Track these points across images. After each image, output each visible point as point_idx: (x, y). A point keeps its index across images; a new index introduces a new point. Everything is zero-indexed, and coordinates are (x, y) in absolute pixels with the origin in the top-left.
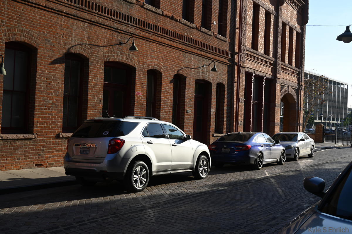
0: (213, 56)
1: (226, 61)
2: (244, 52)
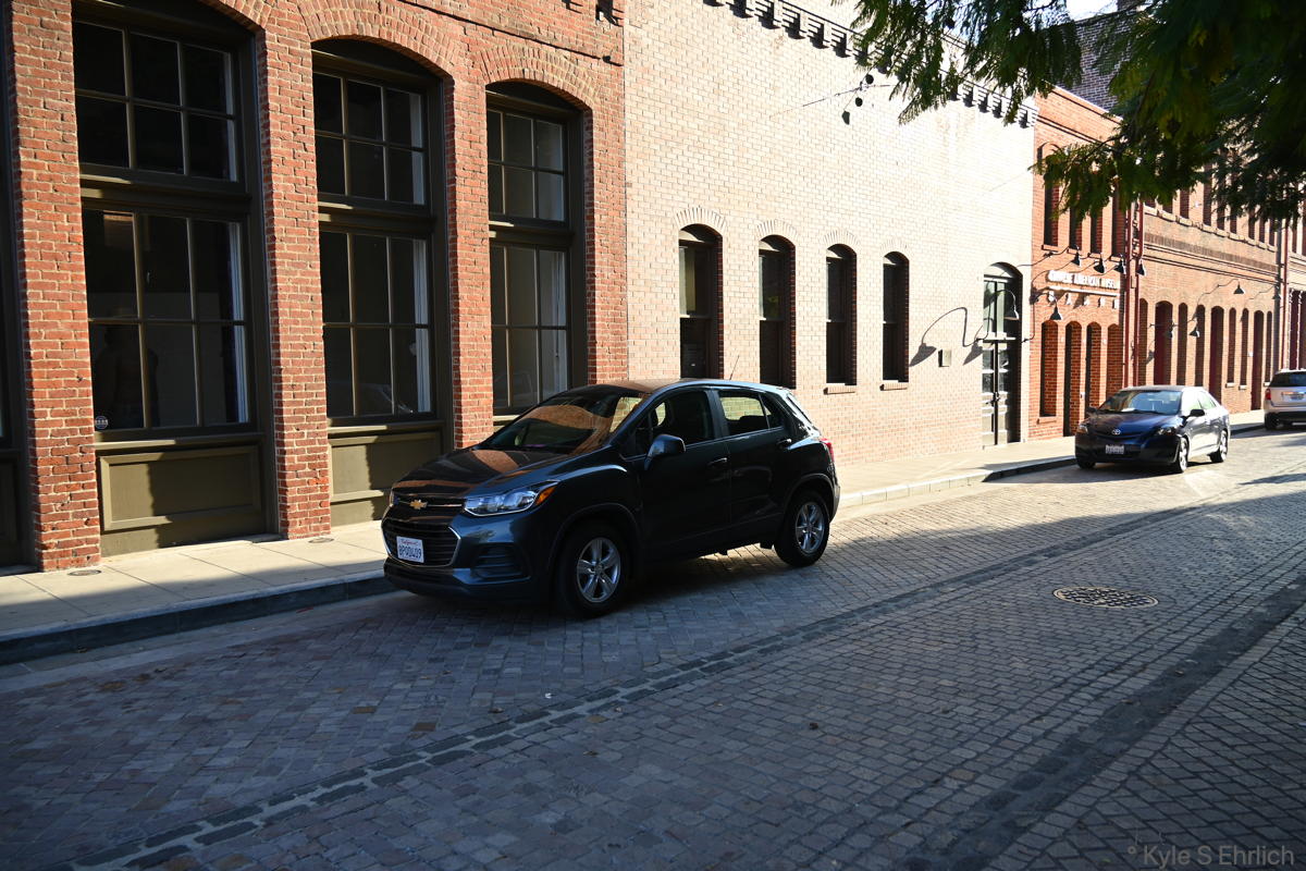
1: (1273, 279)
2: (1290, 260)
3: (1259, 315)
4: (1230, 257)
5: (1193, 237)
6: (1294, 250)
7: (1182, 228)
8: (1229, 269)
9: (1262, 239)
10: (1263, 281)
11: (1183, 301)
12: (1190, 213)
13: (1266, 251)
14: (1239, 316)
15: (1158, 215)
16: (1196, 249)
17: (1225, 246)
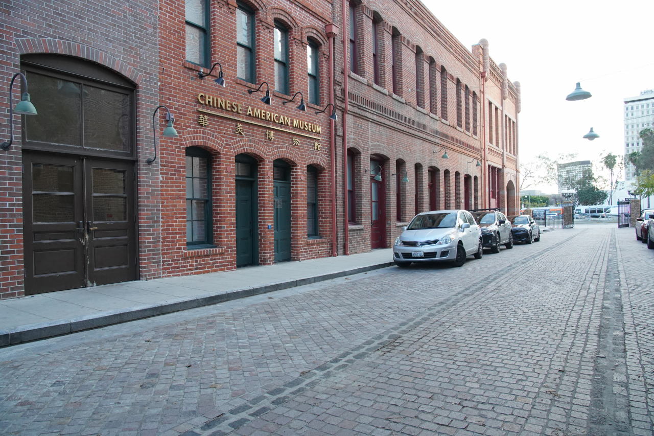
0: (471, 154)
2: (487, 147)
3: (467, 178)
4: (443, 135)
5: (408, 112)
6: (491, 141)
7: (395, 102)
8: (442, 143)
9: (468, 129)
10: (470, 156)
11: (401, 157)
12: (404, 95)
13: (471, 138)
14: (452, 176)
15: (369, 85)
16: (410, 121)
17: (437, 126)
